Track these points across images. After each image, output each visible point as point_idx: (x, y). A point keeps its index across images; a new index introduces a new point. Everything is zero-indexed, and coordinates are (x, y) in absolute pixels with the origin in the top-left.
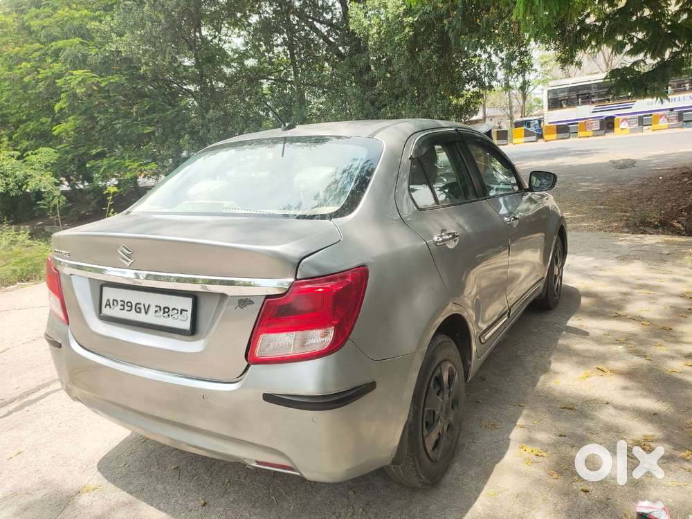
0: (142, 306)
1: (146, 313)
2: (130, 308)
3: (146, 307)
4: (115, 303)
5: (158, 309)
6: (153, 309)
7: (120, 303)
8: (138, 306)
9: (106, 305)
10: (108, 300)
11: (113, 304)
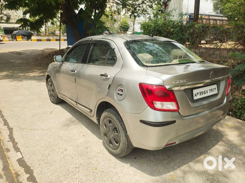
0: (206, 92)
1: (207, 93)
2: (202, 94)
3: (207, 91)
4: (198, 94)
5: (210, 90)
6: (209, 91)
7: (199, 93)
8: (205, 92)
9: (195, 96)
10: (195, 94)
11: (197, 95)
